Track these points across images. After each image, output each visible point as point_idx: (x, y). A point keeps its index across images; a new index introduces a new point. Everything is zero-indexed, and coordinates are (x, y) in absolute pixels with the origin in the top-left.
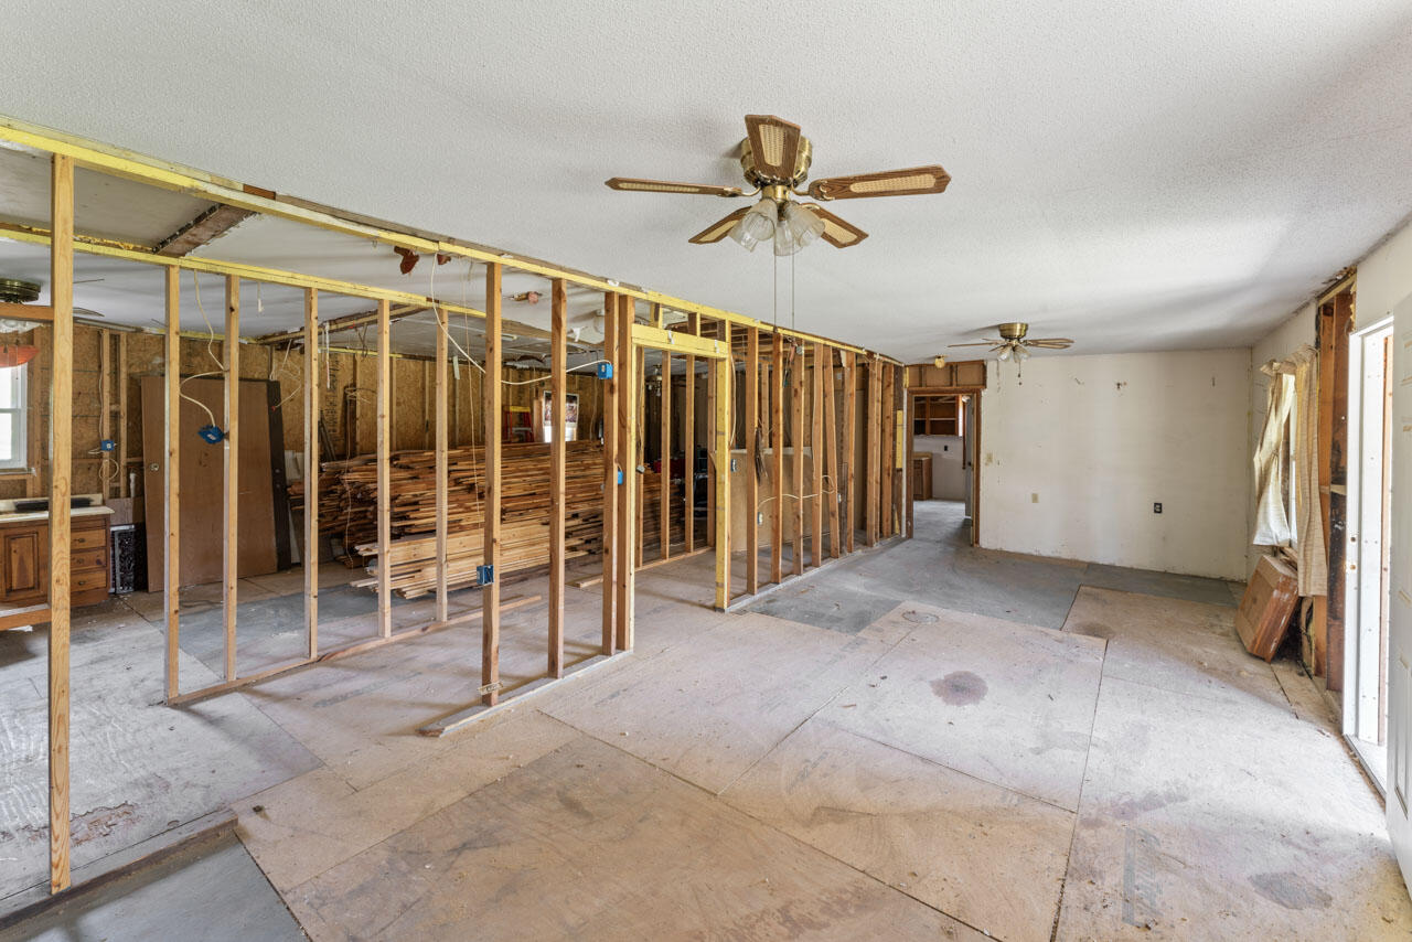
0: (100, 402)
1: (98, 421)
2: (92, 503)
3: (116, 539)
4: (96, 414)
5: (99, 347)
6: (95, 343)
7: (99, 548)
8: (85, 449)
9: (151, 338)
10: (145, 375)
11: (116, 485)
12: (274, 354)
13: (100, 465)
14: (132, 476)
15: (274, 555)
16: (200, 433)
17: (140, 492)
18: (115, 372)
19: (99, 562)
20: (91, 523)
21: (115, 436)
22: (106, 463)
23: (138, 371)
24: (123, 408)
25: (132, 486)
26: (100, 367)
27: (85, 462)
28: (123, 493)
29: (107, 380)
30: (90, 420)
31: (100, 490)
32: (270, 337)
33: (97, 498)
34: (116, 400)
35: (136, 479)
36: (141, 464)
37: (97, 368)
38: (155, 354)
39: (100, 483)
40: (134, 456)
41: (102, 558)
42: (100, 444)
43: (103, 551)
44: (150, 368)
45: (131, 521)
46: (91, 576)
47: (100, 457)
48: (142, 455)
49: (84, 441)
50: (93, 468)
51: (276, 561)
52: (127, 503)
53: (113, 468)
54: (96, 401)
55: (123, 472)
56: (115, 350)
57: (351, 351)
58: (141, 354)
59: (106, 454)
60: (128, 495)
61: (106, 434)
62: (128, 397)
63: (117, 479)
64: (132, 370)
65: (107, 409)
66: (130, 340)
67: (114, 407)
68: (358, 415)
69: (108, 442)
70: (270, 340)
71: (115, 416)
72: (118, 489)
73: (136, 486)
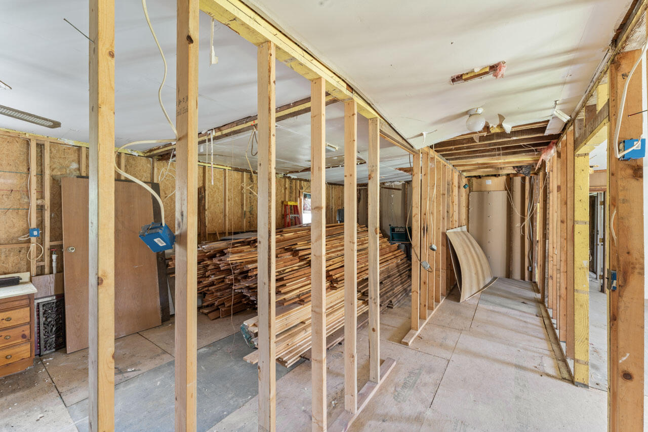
0: (28, 197)
1: (27, 213)
2: (21, 281)
3: (41, 309)
4: (26, 207)
5: (28, 154)
6: (25, 150)
7: (25, 324)
8: (17, 235)
9: (69, 149)
10: (64, 176)
11: (42, 264)
12: (155, 164)
13: (28, 248)
14: (54, 257)
15: (159, 312)
16: (142, 236)
17: (60, 270)
18: (41, 174)
19: (24, 336)
20: (17, 303)
21: (41, 225)
22: (33, 247)
23: (59, 173)
24: (47, 202)
25: (54, 264)
26: (29, 169)
27: (17, 246)
28: (47, 270)
29: (34, 180)
30: (21, 212)
31: (28, 270)
32: (155, 150)
33: (25, 276)
34: (42, 196)
35: (57, 258)
36: (61, 246)
37: (26, 170)
38: (73, 161)
39: (29, 263)
40: (56, 240)
41: (27, 333)
42: (29, 231)
43: (29, 326)
44: (68, 172)
45: (53, 294)
46: (17, 349)
47: (29, 241)
48: (62, 240)
49: (16, 230)
50: (23, 251)
51: (160, 316)
52: (49, 280)
53: (39, 251)
54: (26, 197)
55: (47, 253)
56: (41, 156)
57: (202, 164)
58: (61, 161)
59: (33, 239)
60: (51, 273)
61: (34, 224)
62: (51, 193)
63: (42, 260)
64: (54, 173)
65: (34, 203)
66: (53, 149)
67: (39, 202)
68: (206, 208)
69: (34, 229)
70: (155, 152)
71: (41, 208)
72: (43, 267)
73: (57, 263)
